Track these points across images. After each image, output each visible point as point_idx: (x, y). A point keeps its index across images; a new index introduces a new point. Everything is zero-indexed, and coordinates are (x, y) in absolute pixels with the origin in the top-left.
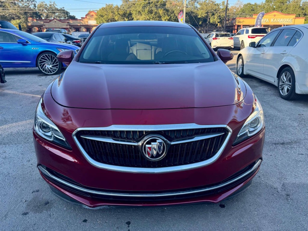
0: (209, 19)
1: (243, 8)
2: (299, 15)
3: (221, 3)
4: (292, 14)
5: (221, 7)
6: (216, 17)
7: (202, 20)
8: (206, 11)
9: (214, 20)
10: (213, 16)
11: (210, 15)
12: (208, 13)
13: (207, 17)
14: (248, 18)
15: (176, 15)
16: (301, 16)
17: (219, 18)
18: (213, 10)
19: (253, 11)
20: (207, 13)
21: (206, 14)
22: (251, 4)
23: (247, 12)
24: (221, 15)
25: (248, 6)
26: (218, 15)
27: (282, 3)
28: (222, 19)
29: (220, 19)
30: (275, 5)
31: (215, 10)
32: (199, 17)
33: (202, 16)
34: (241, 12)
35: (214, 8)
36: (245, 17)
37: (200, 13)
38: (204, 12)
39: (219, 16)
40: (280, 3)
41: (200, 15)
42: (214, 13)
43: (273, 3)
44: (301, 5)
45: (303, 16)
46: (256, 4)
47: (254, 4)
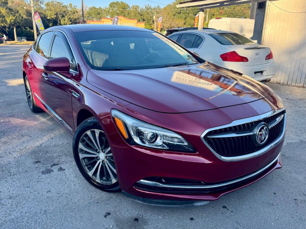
0: (60, 21)
1: (89, 11)
2: (140, 20)
3: (68, 5)
4: (134, 19)
5: (69, 9)
6: (67, 20)
7: (52, 21)
8: (55, 13)
9: (65, 22)
10: (63, 18)
11: (60, 17)
12: (58, 15)
13: (57, 18)
14: (95, 21)
15: (22, 15)
16: (141, 21)
17: (69, 20)
18: (62, 12)
19: (99, 14)
20: (56, 14)
21: (55, 16)
22: (96, 8)
23: (93, 16)
24: (72, 17)
25: (94, 10)
26: (68, 17)
27: (124, 8)
28: (72, 21)
29: (71, 21)
30: (118, 10)
31: (64, 12)
32: (48, 18)
33: (51, 18)
34: (88, 15)
35: (63, 10)
36: (93, 20)
37: (49, 14)
38: (53, 13)
39: (70, 18)
40: (122, 8)
41: (50, 17)
42: (64, 15)
43: (116, 9)
44: (139, 12)
45: (142, 21)
46: (100, 8)
47: (98, 8)
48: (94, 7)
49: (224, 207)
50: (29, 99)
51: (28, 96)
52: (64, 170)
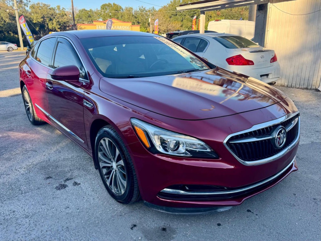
0: (47, 24)
1: (79, 14)
2: (134, 23)
3: (56, 7)
4: (128, 22)
5: (57, 12)
6: (55, 23)
7: (39, 25)
8: (42, 16)
9: (53, 26)
10: (51, 22)
11: (47, 20)
12: (45, 18)
13: (44, 22)
14: (86, 25)
15: (4, 18)
16: (135, 24)
17: (58, 23)
18: (49, 15)
19: (90, 17)
20: (43, 17)
21: (42, 19)
22: (86, 11)
23: (84, 18)
24: (60, 20)
25: (84, 12)
26: (57, 21)
27: (116, 11)
28: (61, 24)
29: (60, 25)
30: (110, 13)
31: (52, 15)
32: (34, 22)
33: (38, 21)
34: (78, 18)
35: (50, 12)
36: (83, 23)
37: (35, 18)
38: (40, 16)
39: (58, 22)
40: (115, 11)
41: (36, 20)
42: (52, 18)
43: (108, 11)
44: (134, 14)
45: (137, 24)
46: (91, 10)
47: (89, 10)
48: (84, 10)
49: (249, 211)
50: (28, 111)
51: (27, 108)
52: (79, 184)
